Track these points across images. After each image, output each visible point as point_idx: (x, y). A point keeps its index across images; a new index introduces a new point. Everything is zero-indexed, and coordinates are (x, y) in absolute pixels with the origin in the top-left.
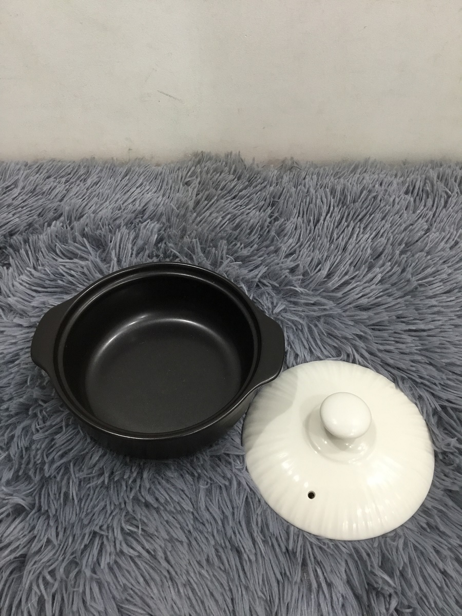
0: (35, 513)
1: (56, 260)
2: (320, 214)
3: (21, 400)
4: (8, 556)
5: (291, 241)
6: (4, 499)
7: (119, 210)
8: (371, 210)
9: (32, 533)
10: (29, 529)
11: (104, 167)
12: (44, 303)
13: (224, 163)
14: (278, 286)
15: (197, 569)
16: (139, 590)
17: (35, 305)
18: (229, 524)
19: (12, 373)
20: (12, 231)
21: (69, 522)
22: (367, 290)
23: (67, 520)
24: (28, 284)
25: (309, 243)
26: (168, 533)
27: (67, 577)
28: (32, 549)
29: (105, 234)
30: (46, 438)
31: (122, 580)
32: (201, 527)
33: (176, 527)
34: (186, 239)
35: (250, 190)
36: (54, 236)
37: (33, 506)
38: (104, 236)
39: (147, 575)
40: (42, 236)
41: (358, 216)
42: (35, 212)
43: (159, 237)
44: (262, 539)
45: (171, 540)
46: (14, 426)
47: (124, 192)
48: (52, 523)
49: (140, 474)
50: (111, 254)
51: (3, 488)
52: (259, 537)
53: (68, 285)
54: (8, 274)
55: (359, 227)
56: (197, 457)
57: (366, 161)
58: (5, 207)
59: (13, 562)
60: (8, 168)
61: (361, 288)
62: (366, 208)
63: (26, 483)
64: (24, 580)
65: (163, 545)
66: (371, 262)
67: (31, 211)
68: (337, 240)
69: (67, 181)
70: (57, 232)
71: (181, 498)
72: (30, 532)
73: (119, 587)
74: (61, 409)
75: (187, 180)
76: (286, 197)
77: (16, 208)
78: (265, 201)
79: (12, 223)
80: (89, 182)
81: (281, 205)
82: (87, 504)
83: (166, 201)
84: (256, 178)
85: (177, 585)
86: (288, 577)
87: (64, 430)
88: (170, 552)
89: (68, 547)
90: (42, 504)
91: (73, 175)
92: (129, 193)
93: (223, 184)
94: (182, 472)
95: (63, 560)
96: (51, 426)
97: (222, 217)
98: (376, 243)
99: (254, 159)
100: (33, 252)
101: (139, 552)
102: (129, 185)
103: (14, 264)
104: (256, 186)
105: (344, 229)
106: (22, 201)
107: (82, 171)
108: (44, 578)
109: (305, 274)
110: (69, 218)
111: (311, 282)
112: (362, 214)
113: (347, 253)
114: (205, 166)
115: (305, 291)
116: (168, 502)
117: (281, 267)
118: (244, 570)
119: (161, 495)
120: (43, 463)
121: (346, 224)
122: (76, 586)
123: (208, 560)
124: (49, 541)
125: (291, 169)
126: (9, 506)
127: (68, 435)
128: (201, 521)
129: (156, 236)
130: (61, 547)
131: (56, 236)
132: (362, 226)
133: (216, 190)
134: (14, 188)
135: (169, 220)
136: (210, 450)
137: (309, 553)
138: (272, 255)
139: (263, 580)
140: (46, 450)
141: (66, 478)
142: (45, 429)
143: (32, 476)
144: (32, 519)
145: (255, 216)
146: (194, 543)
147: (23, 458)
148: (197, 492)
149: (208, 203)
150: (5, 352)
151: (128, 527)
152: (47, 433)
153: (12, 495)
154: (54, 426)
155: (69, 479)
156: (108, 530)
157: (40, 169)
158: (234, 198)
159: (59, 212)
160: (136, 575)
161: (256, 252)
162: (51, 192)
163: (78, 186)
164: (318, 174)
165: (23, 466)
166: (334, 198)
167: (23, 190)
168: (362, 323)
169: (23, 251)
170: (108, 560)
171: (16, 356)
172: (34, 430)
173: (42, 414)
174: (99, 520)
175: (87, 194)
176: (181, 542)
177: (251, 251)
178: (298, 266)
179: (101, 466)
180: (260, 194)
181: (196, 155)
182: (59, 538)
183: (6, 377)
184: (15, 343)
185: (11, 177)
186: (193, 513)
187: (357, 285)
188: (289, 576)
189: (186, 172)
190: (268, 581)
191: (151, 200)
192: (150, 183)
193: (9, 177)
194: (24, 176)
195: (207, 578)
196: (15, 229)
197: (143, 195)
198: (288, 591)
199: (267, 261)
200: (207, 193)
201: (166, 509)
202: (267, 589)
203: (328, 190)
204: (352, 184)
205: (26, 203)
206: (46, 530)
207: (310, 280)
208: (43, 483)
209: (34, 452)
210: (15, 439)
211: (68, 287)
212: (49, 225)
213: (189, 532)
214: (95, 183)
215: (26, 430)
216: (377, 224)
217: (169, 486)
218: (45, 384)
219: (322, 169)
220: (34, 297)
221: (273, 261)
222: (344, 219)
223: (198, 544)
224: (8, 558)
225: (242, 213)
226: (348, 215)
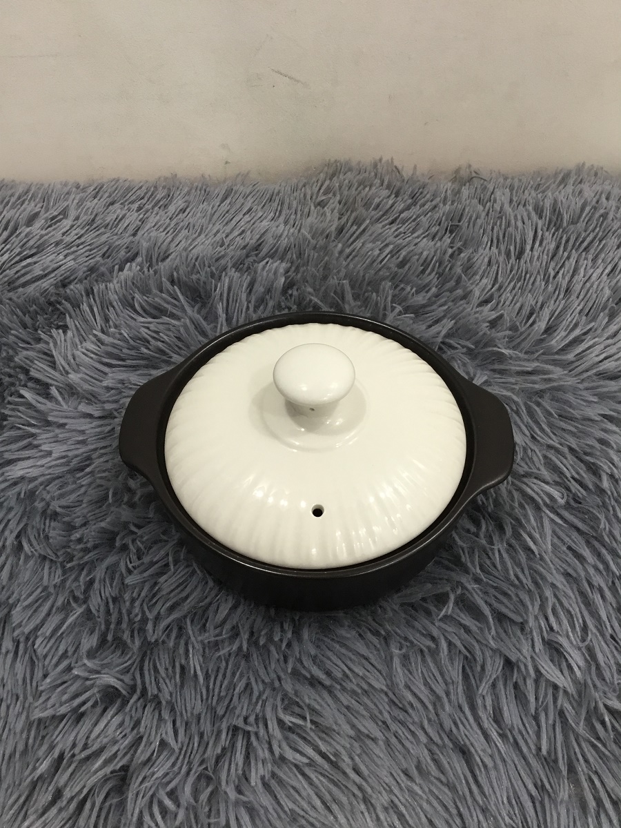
0: (139, 699)
1: (135, 320)
2: (524, 242)
3: (103, 524)
4: (100, 768)
5: (485, 281)
6: (87, 679)
7: (221, 246)
8: (600, 234)
9: (135, 731)
10: (131, 725)
11: (191, 190)
12: (122, 382)
13: (373, 174)
14: (473, 347)
15: (403, 781)
16: (316, 819)
17: (110, 385)
18: (444, 710)
19: (83, 486)
20: (65, 278)
21: (192, 714)
22: (613, 350)
23: (189, 709)
24: (96, 354)
25: (512, 284)
26: (353, 726)
27: (197, 801)
28: (139, 758)
29: (205, 279)
30: (145, 582)
31: (288, 804)
32: (401, 716)
33: (363, 716)
34: (333, 281)
35: (415, 210)
36: (129, 283)
37: (133, 689)
38: (205, 283)
39: (326, 793)
40: (111, 284)
41: (582, 242)
42: (98, 251)
43: (288, 281)
44: (497, 732)
45: (359, 736)
46: (92, 565)
47: (224, 223)
48: (166, 715)
49: (297, 633)
50: (216, 308)
51: (86, 661)
52: (493, 730)
53: (157, 355)
54: (65, 340)
55: (586, 259)
56: (380, 607)
57: (579, 169)
58: (53, 245)
59: (108, 779)
60: (52, 191)
61: (602, 346)
62: (593, 231)
63: (119, 653)
64: (129, 806)
65: (348, 746)
66: (612, 307)
67: (91, 250)
68: (554, 277)
69: (139, 209)
70: (133, 278)
71: (365, 669)
72: (133, 729)
73: (283, 816)
74: (165, 538)
75: (321, 198)
76: (470, 218)
77: (69, 246)
78: (439, 225)
79: (63, 268)
80: (172, 209)
81: (464, 228)
82: (218, 683)
83: (292, 231)
84: (421, 193)
85: (375, 809)
86: (547, 791)
87: (172, 567)
88: (358, 756)
89: (194, 752)
90: (147, 685)
91: (148, 200)
92: (233, 222)
93: (377, 200)
94: (361, 631)
95: (188, 773)
96: (152, 564)
97: (380, 250)
98: (615, 281)
99: (415, 167)
100: (100, 307)
101: (309, 758)
102: (232, 211)
103: (73, 326)
104: (424, 205)
105: (564, 262)
106: (76, 237)
107: (160, 194)
108: (161, 803)
109: (514, 328)
110: (149, 259)
111: (523, 340)
112: (589, 239)
113: (573, 297)
114: (344, 180)
115: (516, 354)
116: (347, 677)
117: (477, 318)
118: (476, 781)
119: (334, 666)
120: (144, 620)
121: (566, 254)
122: (213, 813)
123: (419, 767)
124: (163, 744)
125: (470, 180)
126: (95, 690)
127: (178, 577)
128: (401, 706)
129: (283, 280)
130: (183, 752)
131: (133, 283)
132: (590, 257)
133: (367, 210)
134: (63, 218)
135: (300, 255)
136: (399, 594)
137: (575, 753)
138: (462, 302)
139: (508, 798)
140: (147, 599)
141: (182, 642)
142: (142, 568)
143: (129, 641)
144: (134, 709)
145: (426, 247)
146: (393, 740)
147: (111, 615)
148: (389, 661)
149: (357, 230)
150: (70, 454)
151: (288, 719)
152: (146, 574)
153: (98, 672)
154: (156, 562)
155: (186, 644)
156: (257, 724)
157: (98, 192)
158: (392, 223)
159: (133, 251)
160: (309, 795)
161: (434, 299)
162: (118, 224)
163: (157, 214)
164: (511, 188)
165: (112, 626)
166: (541, 217)
167: (76, 222)
168: (610, 398)
169: (85, 307)
170: (261, 772)
171: (86, 461)
172: (124, 570)
173: (136, 547)
174: (242, 708)
175: (172, 226)
176: (374, 740)
177: (427, 298)
178: (501, 316)
179: (235, 623)
180: (430, 216)
181: (329, 165)
182: (180, 740)
183: (73, 491)
184: (83, 442)
185: (57, 205)
186: (386, 694)
187: (594, 343)
188: (550, 790)
189: (317, 189)
190: (517, 798)
191: (267, 230)
192: (262, 208)
193: (55, 204)
194: (76, 201)
195: (421, 798)
196: (72, 275)
197: (254, 224)
198: (551, 814)
199: (454, 312)
200: (354, 214)
201: (344, 689)
202: (517, 812)
203: (530, 208)
204: (566, 197)
205: (83, 240)
206: (158, 727)
207: (522, 337)
208: (146, 652)
209: (128, 604)
210: (96, 585)
211: (157, 358)
212: (121, 269)
213: (384, 723)
214: (181, 210)
215: (112, 570)
216: (611, 254)
217: (343, 651)
218: (136, 499)
219: (516, 180)
220: (106, 374)
221: (462, 311)
222: (562, 249)
223: (400, 742)
224: (101, 774)
225: (409, 243)
226: (567, 241)
